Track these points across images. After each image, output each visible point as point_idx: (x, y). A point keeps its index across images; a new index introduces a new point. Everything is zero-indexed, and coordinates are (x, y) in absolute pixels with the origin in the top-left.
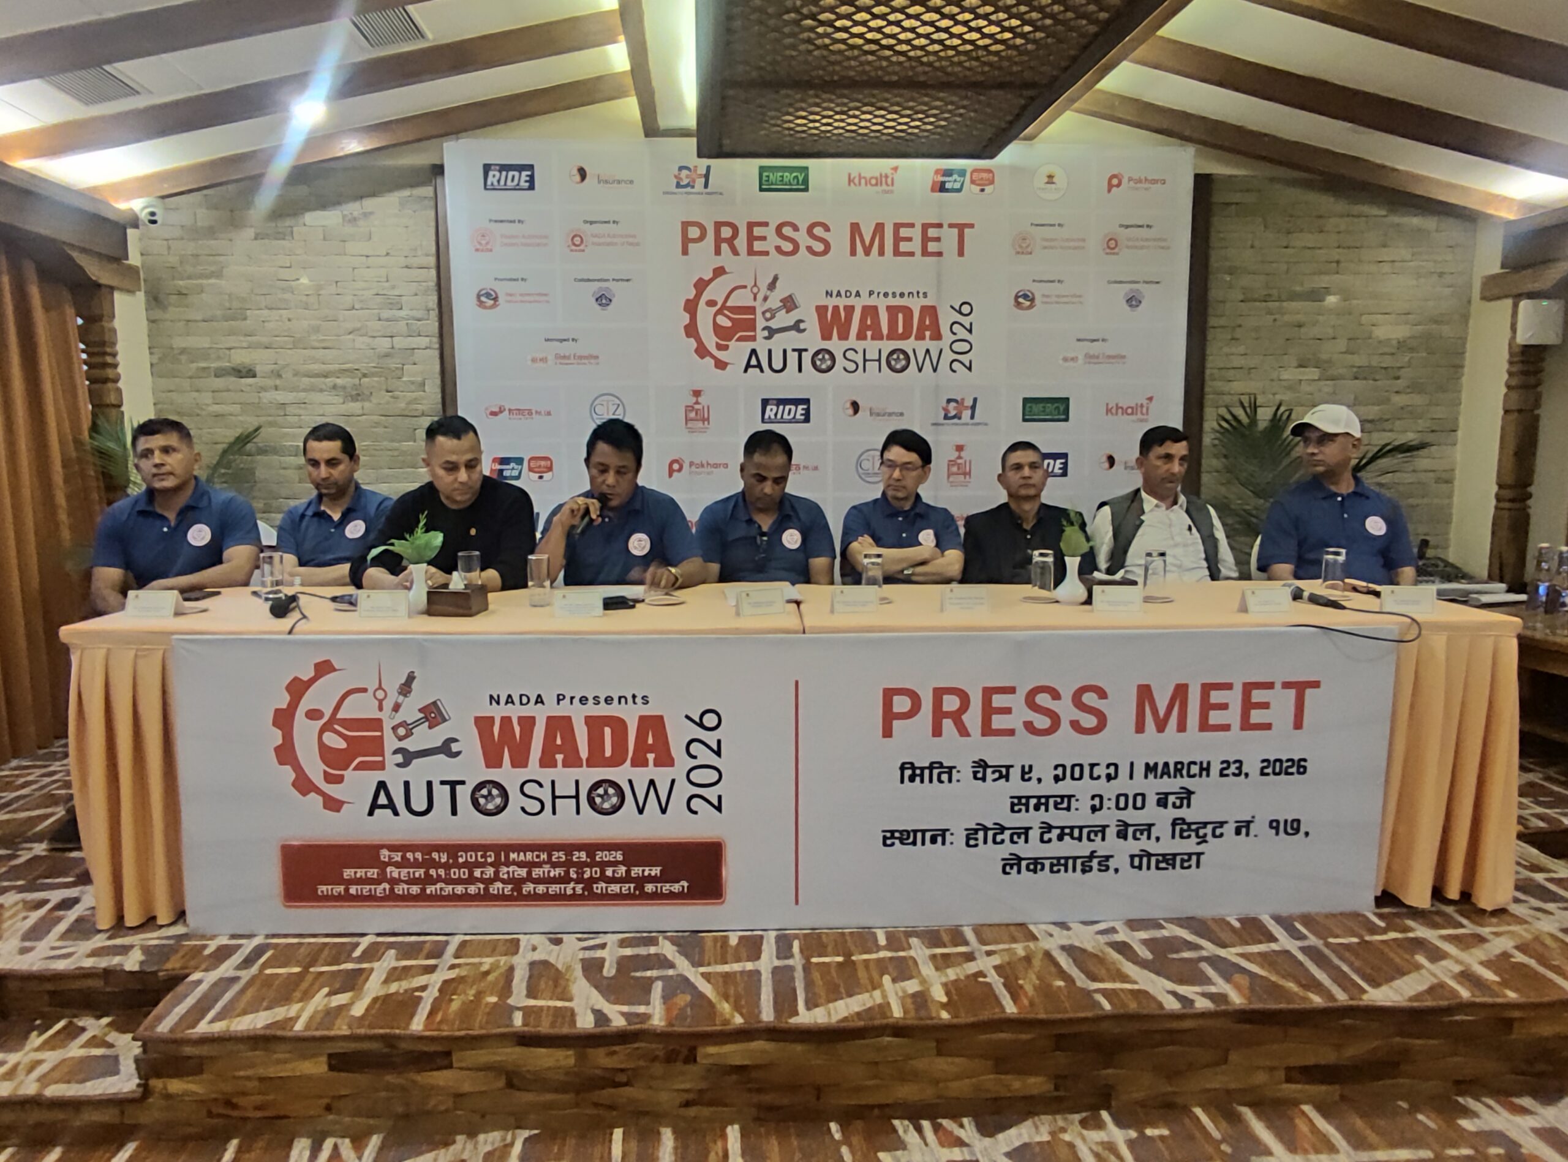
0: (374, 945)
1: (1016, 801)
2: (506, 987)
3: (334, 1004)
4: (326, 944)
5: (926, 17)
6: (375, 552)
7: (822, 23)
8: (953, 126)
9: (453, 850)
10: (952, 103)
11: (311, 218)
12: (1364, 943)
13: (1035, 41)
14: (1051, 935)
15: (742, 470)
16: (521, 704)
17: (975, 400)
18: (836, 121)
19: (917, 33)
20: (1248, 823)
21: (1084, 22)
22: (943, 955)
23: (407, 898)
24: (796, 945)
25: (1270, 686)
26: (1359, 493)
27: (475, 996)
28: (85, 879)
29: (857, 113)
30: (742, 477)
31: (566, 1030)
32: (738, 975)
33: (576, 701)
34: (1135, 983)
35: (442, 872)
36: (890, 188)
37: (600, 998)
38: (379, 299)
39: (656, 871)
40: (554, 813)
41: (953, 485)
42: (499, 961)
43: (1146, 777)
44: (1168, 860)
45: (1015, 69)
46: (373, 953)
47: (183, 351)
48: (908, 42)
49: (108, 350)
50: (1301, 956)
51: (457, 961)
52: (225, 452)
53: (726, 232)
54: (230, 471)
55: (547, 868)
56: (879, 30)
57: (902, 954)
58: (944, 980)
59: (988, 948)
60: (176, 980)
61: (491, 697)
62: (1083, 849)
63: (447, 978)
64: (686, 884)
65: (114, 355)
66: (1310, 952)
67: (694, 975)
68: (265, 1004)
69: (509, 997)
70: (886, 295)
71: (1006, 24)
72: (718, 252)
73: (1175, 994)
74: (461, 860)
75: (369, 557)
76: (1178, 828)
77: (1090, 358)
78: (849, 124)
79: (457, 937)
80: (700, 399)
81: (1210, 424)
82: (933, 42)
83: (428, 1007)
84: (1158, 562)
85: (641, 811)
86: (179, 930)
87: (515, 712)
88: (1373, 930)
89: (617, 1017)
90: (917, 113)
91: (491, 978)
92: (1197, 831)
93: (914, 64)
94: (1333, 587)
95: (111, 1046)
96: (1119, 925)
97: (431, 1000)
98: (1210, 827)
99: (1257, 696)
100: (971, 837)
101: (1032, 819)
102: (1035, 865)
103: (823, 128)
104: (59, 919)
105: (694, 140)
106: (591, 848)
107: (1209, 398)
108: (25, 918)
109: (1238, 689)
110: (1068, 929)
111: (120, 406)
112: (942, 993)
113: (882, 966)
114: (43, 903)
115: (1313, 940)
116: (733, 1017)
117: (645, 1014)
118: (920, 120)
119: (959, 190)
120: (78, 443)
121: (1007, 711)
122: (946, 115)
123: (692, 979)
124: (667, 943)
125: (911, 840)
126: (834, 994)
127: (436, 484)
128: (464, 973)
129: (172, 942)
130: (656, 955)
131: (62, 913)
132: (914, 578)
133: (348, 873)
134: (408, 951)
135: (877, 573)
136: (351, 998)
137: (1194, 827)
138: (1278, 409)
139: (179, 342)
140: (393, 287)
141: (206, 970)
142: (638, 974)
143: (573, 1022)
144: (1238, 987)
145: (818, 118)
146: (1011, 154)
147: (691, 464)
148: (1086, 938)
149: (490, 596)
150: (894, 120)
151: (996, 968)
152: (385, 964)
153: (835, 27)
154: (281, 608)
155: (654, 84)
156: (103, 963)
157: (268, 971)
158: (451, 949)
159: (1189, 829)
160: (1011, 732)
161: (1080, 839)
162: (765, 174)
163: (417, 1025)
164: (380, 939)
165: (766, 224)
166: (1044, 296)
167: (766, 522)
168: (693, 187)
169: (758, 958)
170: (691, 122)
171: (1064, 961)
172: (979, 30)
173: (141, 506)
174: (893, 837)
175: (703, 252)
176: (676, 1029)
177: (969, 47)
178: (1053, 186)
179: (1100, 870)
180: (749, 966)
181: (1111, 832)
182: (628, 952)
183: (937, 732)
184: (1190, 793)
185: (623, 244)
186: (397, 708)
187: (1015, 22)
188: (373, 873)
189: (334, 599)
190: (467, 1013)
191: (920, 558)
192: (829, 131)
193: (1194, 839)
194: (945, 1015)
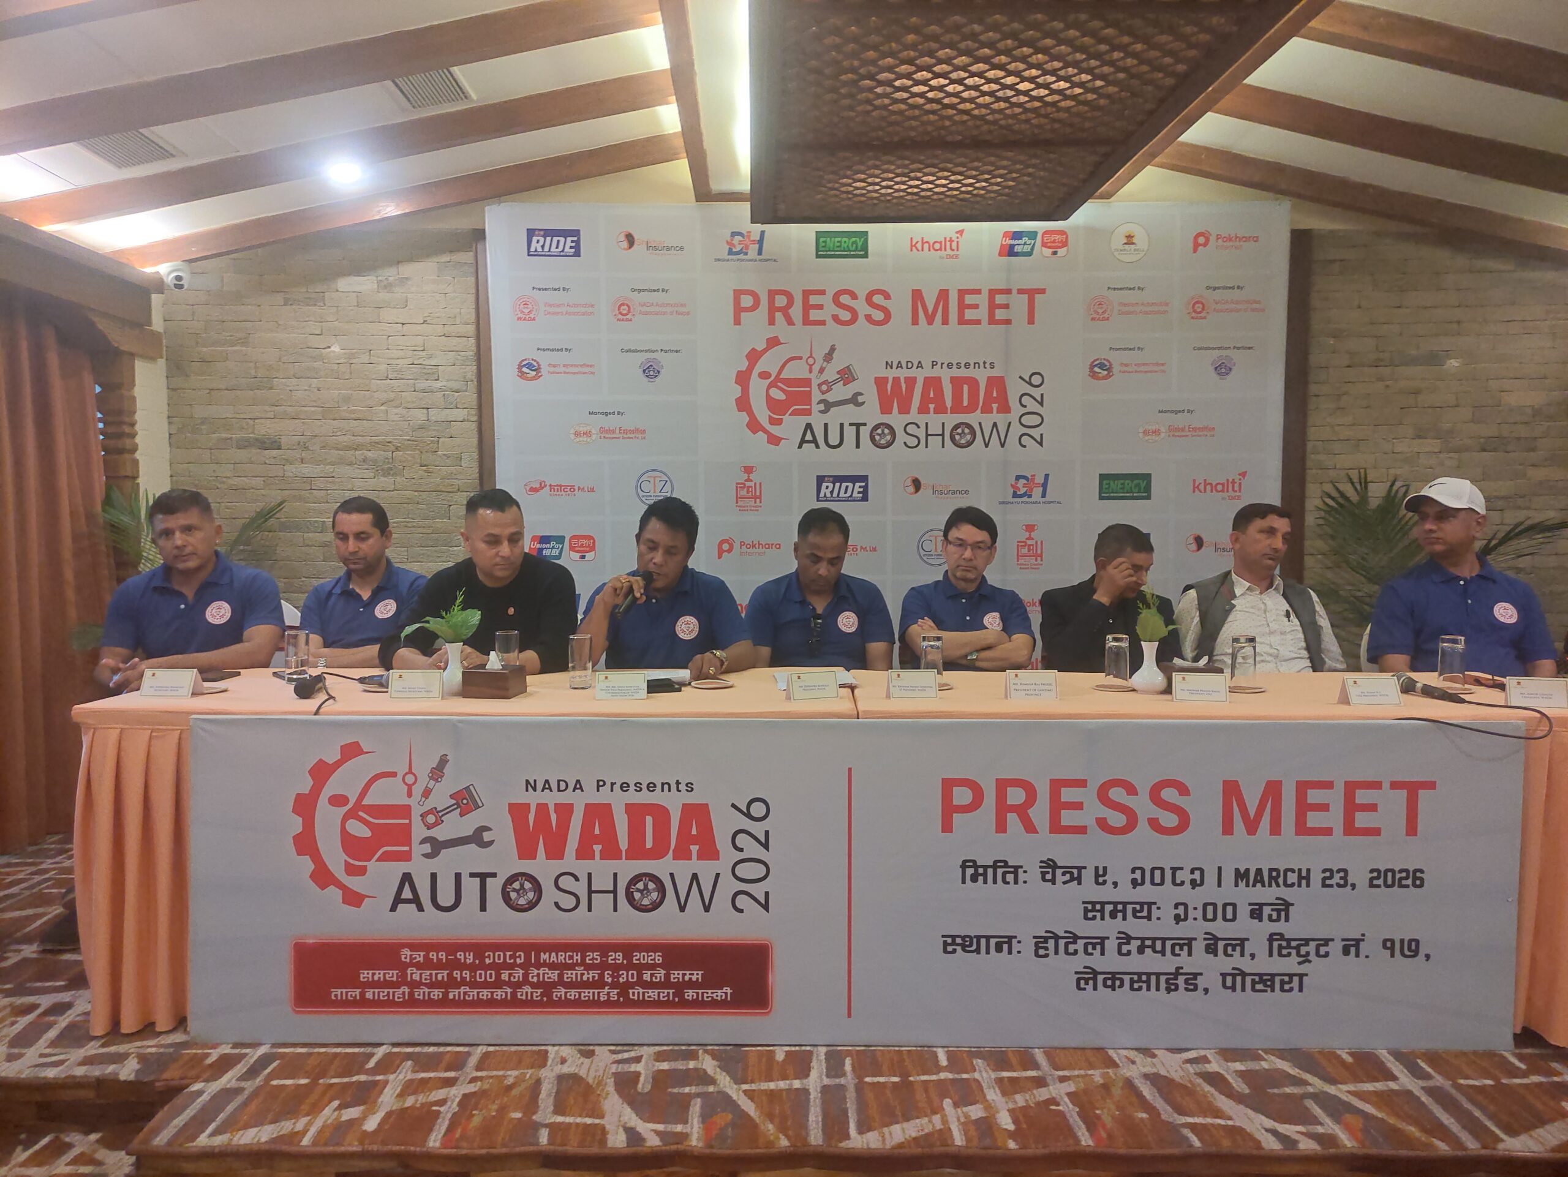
0: (388, 1056)
1: (1090, 907)
2: (532, 1103)
3: (344, 1118)
4: (336, 1055)
5: (991, 74)
6: (409, 630)
7: (881, 83)
8: (1022, 186)
9: (479, 949)
10: (1021, 162)
11: (344, 284)
12: (1500, 1086)
13: (1108, 96)
14: (1133, 1062)
15: (796, 550)
16: (559, 790)
17: (1047, 476)
18: (897, 183)
19: (981, 91)
20: (1357, 942)
21: (1160, 75)
22: (1011, 1080)
23: (429, 1003)
24: (848, 1062)
25: (1376, 785)
26: (1485, 578)
27: (497, 1111)
28: (79, 981)
29: (919, 175)
30: (796, 558)
31: (595, 1150)
32: (784, 1093)
33: (617, 787)
34: (1230, 1118)
35: (467, 974)
36: (955, 252)
37: (634, 1116)
38: (415, 369)
39: (697, 975)
40: (590, 910)
41: (1023, 567)
42: (525, 1074)
43: (1237, 885)
44: (1266, 981)
45: (1087, 125)
46: (388, 1065)
47: (204, 421)
48: (971, 100)
49: (127, 420)
50: (1424, 1098)
51: (479, 1074)
52: (245, 527)
53: (781, 301)
54: (249, 548)
55: (580, 970)
56: (941, 88)
57: (965, 1076)
58: (1011, 1106)
59: (1061, 1073)
60: (172, 1092)
61: (527, 782)
62: (1166, 964)
63: (467, 1091)
64: (729, 991)
65: (133, 425)
66: (1434, 1092)
67: (734, 1092)
68: (270, 1117)
69: (535, 1113)
70: (950, 366)
71: (1076, 79)
72: (772, 322)
73: (1274, 1132)
74: (487, 961)
75: (403, 635)
76: (1275, 944)
77: (1175, 431)
78: (911, 187)
79: (480, 1048)
80: (752, 476)
81: (1314, 501)
82: (999, 99)
83: (447, 1123)
84: (1248, 650)
85: (682, 909)
86: (178, 1037)
87: (551, 799)
88: (1513, 1072)
89: (651, 1134)
90: (983, 173)
91: (515, 1092)
92: (1298, 948)
93: (978, 123)
94: (1452, 680)
95: (99, 1163)
96: (1210, 1054)
97: (449, 1115)
98: (1313, 944)
99: (1362, 796)
100: (1040, 943)
101: (1109, 928)
102: (1113, 980)
103: (883, 191)
104: (50, 1026)
105: (748, 205)
106: (629, 949)
107: (1311, 473)
108: (13, 1024)
109: (1340, 788)
110: (1154, 1056)
111: (135, 477)
112: (1009, 1120)
113: (943, 1089)
114: (33, 1007)
115: (1439, 1080)
116: (778, 1138)
117: (681, 1133)
118: (986, 181)
119: (1030, 254)
120: (90, 517)
121: (1078, 806)
122: (1014, 175)
123: (735, 1097)
124: (708, 1058)
125: (974, 947)
126: (890, 1117)
127: (475, 560)
128: (486, 1086)
129: (172, 1050)
130: (696, 1070)
131: (52, 1018)
132: (979, 664)
133: (365, 975)
134: (424, 1063)
135: (936, 657)
136: (364, 1112)
137: (1294, 944)
138: (1392, 485)
139: (199, 412)
140: (430, 357)
141: (207, 1081)
142: (675, 1090)
143: (603, 1141)
144: (1348, 1128)
145: (878, 180)
146: (1087, 214)
147: (742, 544)
148: (1171, 1066)
149: (529, 679)
150: (958, 182)
151: (1069, 1094)
152: (401, 1077)
153: (894, 87)
154: (306, 689)
155: (706, 145)
156: (96, 1072)
157: (275, 1083)
158: (473, 1061)
159: (1289, 946)
160: (1082, 830)
161: (1163, 952)
162: (822, 240)
163: (434, 1141)
164: (396, 1050)
165: (822, 292)
166: (1122, 364)
167: (820, 605)
168: (746, 254)
169: (807, 1076)
170: (745, 186)
171: (1147, 1091)
172: (1046, 86)
173: (157, 583)
174: (954, 943)
175: (756, 322)
176: (714, 1151)
177: (1037, 104)
178: (1132, 246)
179: (1187, 989)
180: (797, 1084)
181: (1199, 946)
182: (665, 1066)
183: (1001, 827)
184: (1287, 905)
185: (672, 313)
186: (427, 793)
187: (1085, 77)
188: (392, 975)
189: (362, 680)
190: (488, 1129)
191: (984, 643)
192: (889, 194)
193: (1294, 959)
194: (1012, 1145)
